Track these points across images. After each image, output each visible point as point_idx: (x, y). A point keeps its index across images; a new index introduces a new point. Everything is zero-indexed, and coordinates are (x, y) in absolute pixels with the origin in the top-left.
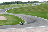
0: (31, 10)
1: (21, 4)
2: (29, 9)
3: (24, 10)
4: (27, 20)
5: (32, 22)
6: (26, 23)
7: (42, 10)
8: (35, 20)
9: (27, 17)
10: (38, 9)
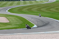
0: (42, 9)
1: (28, 1)
2: (39, 7)
3: (32, 10)
4: (36, 23)
5: (43, 25)
6: (35, 26)
7: (57, 9)
8: (47, 23)
9: (36, 19)
10: (51, 8)
